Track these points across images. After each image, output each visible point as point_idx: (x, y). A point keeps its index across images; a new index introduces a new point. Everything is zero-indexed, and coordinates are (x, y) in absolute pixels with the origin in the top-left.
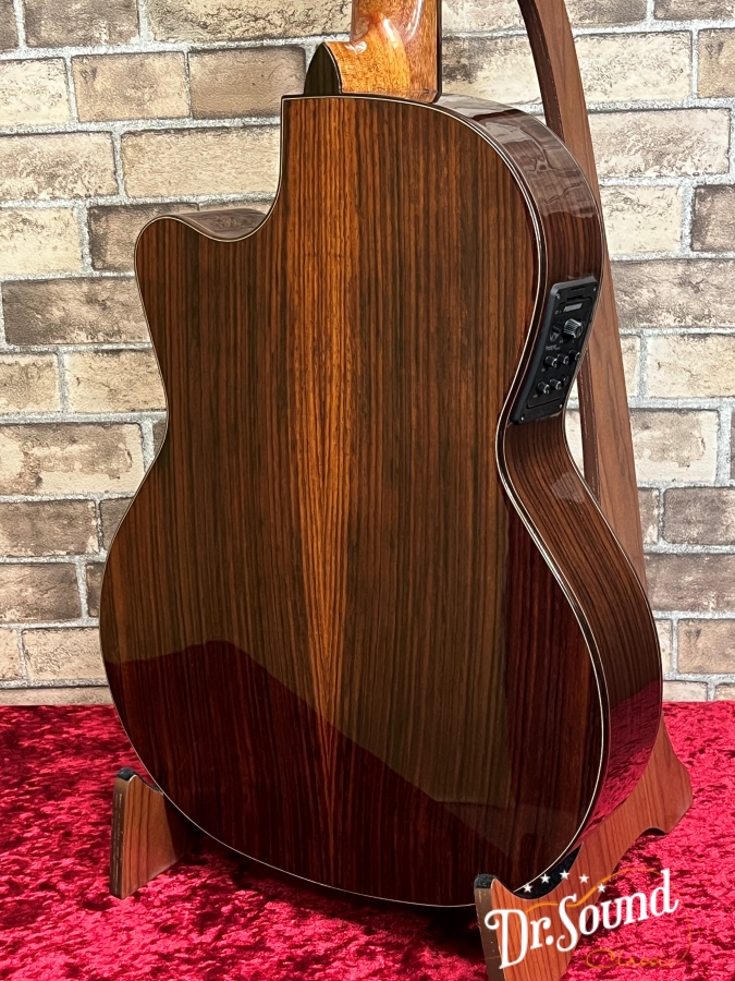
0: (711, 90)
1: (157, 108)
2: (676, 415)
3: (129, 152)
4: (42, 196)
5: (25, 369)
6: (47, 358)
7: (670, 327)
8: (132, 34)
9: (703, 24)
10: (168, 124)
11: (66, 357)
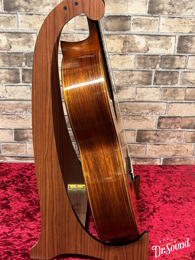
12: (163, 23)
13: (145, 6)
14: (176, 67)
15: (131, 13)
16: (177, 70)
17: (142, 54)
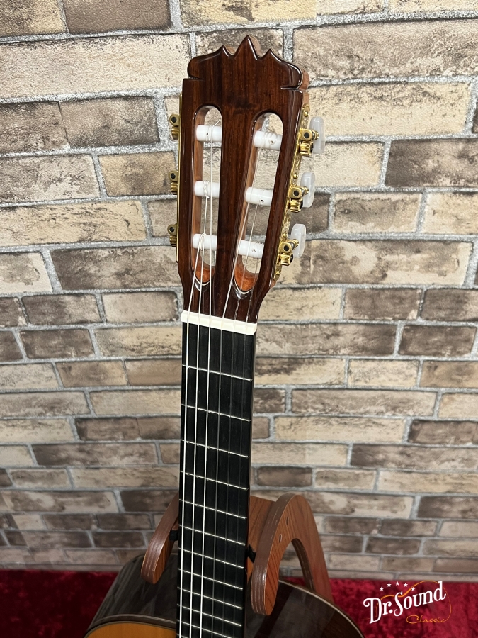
0: (428, 384)
1: (108, 382)
2: (391, 497)
3: (95, 399)
4: (48, 414)
5: (50, 474)
6: (60, 470)
7: (392, 468)
8: (90, 353)
9: (427, 358)
10: (116, 388)
11: (71, 471)
12: (387, 478)
13: (345, 455)
14: (414, 534)
15: (313, 463)
16: (418, 538)
17: (340, 516)
